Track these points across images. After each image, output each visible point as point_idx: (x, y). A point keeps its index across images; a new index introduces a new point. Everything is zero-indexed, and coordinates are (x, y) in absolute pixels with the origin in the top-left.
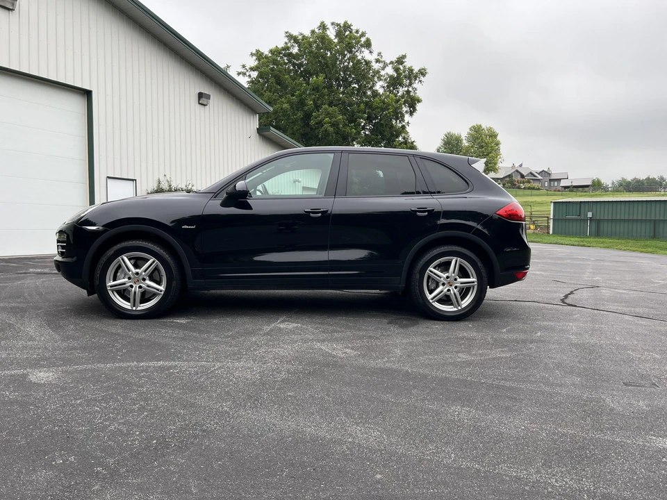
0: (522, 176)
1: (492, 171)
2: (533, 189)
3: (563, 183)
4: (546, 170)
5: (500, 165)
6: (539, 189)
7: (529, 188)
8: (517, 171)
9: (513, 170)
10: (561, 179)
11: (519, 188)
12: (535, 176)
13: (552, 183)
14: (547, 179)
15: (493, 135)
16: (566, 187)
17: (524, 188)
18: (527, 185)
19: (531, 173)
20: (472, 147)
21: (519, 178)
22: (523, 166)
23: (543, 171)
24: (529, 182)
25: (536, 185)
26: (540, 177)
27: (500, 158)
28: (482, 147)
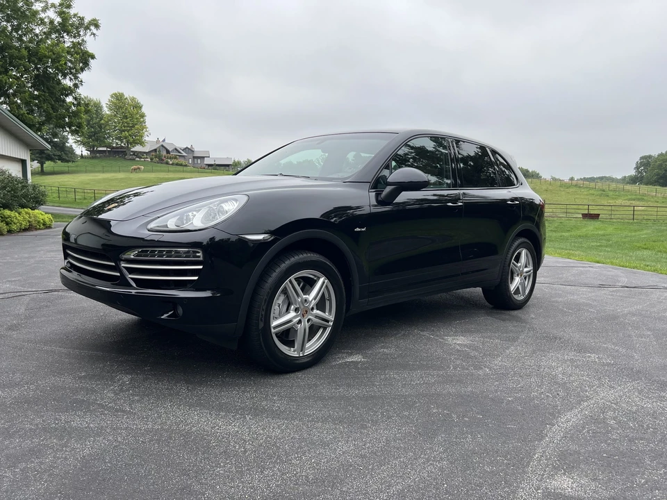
0: (168, 152)
1: (138, 144)
2: (181, 165)
3: (207, 161)
4: (189, 147)
5: (146, 138)
6: (186, 166)
7: (177, 164)
8: (162, 146)
9: (159, 145)
10: (204, 157)
11: (167, 163)
12: (180, 153)
13: (196, 160)
14: (191, 156)
15: (138, 107)
16: (210, 165)
17: (173, 164)
18: (176, 161)
19: (176, 149)
20: (115, 116)
21: (164, 153)
22: (166, 141)
23: (187, 148)
24: (175, 158)
25: (181, 161)
26: (184, 154)
27: (146, 131)
28: (126, 117)
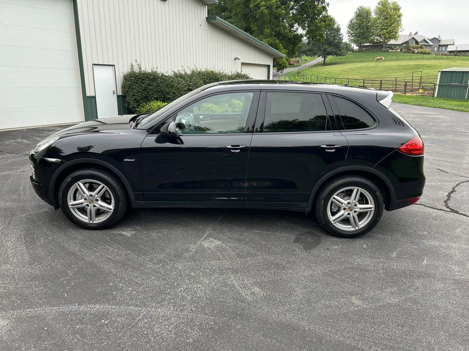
0: (417, 43)
1: (393, 38)
2: (425, 53)
3: (450, 48)
4: (437, 37)
5: (400, 33)
6: (429, 53)
7: (421, 53)
8: (413, 38)
9: (410, 38)
10: (448, 45)
11: (413, 52)
12: (427, 42)
13: (441, 48)
14: (437, 45)
15: (397, 9)
16: (451, 52)
17: (418, 53)
18: (420, 50)
19: (424, 40)
20: (379, 18)
21: (414, 44)
22: (418, 34)
23: (435, 38)
24: (422, 48)
25: (427, 50)
26: (431, 43)
27: (401, 28)
28: (387, 18)
